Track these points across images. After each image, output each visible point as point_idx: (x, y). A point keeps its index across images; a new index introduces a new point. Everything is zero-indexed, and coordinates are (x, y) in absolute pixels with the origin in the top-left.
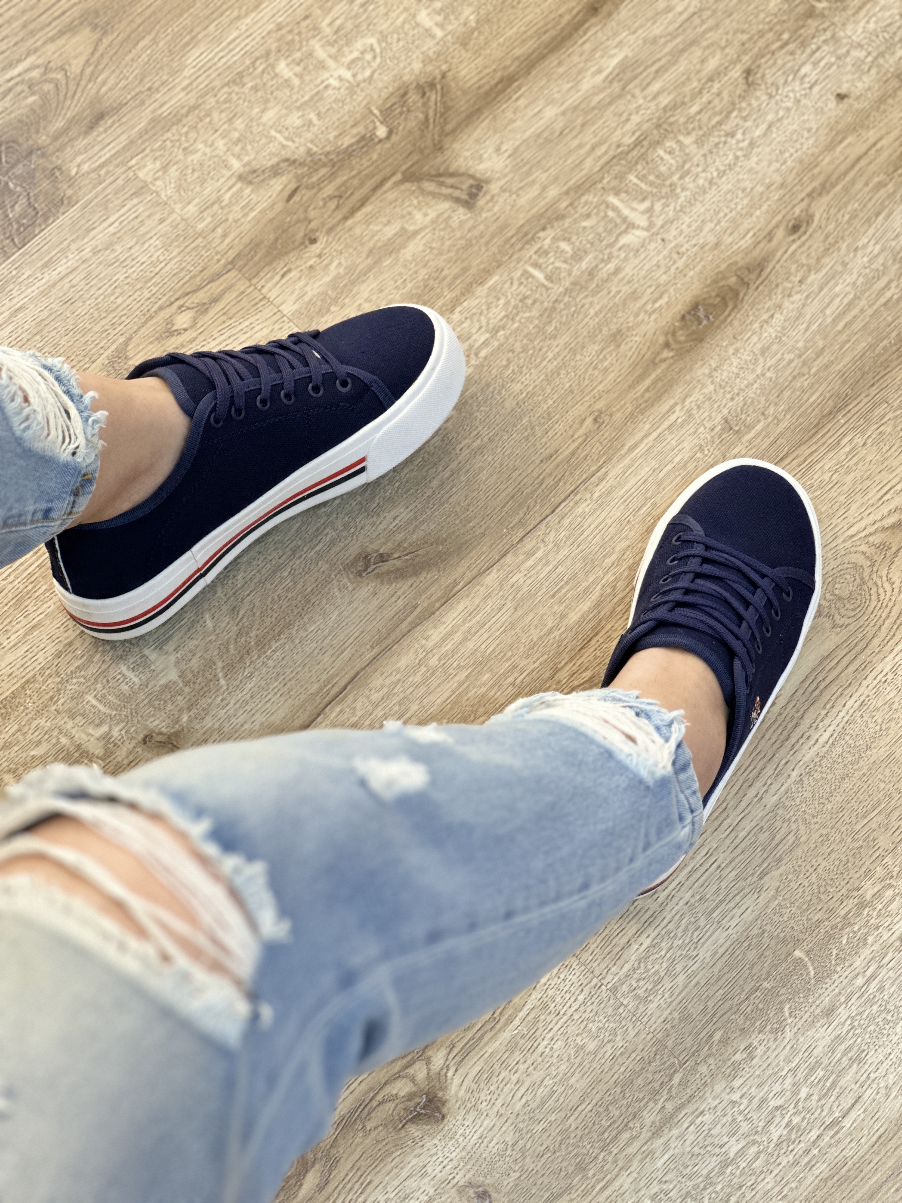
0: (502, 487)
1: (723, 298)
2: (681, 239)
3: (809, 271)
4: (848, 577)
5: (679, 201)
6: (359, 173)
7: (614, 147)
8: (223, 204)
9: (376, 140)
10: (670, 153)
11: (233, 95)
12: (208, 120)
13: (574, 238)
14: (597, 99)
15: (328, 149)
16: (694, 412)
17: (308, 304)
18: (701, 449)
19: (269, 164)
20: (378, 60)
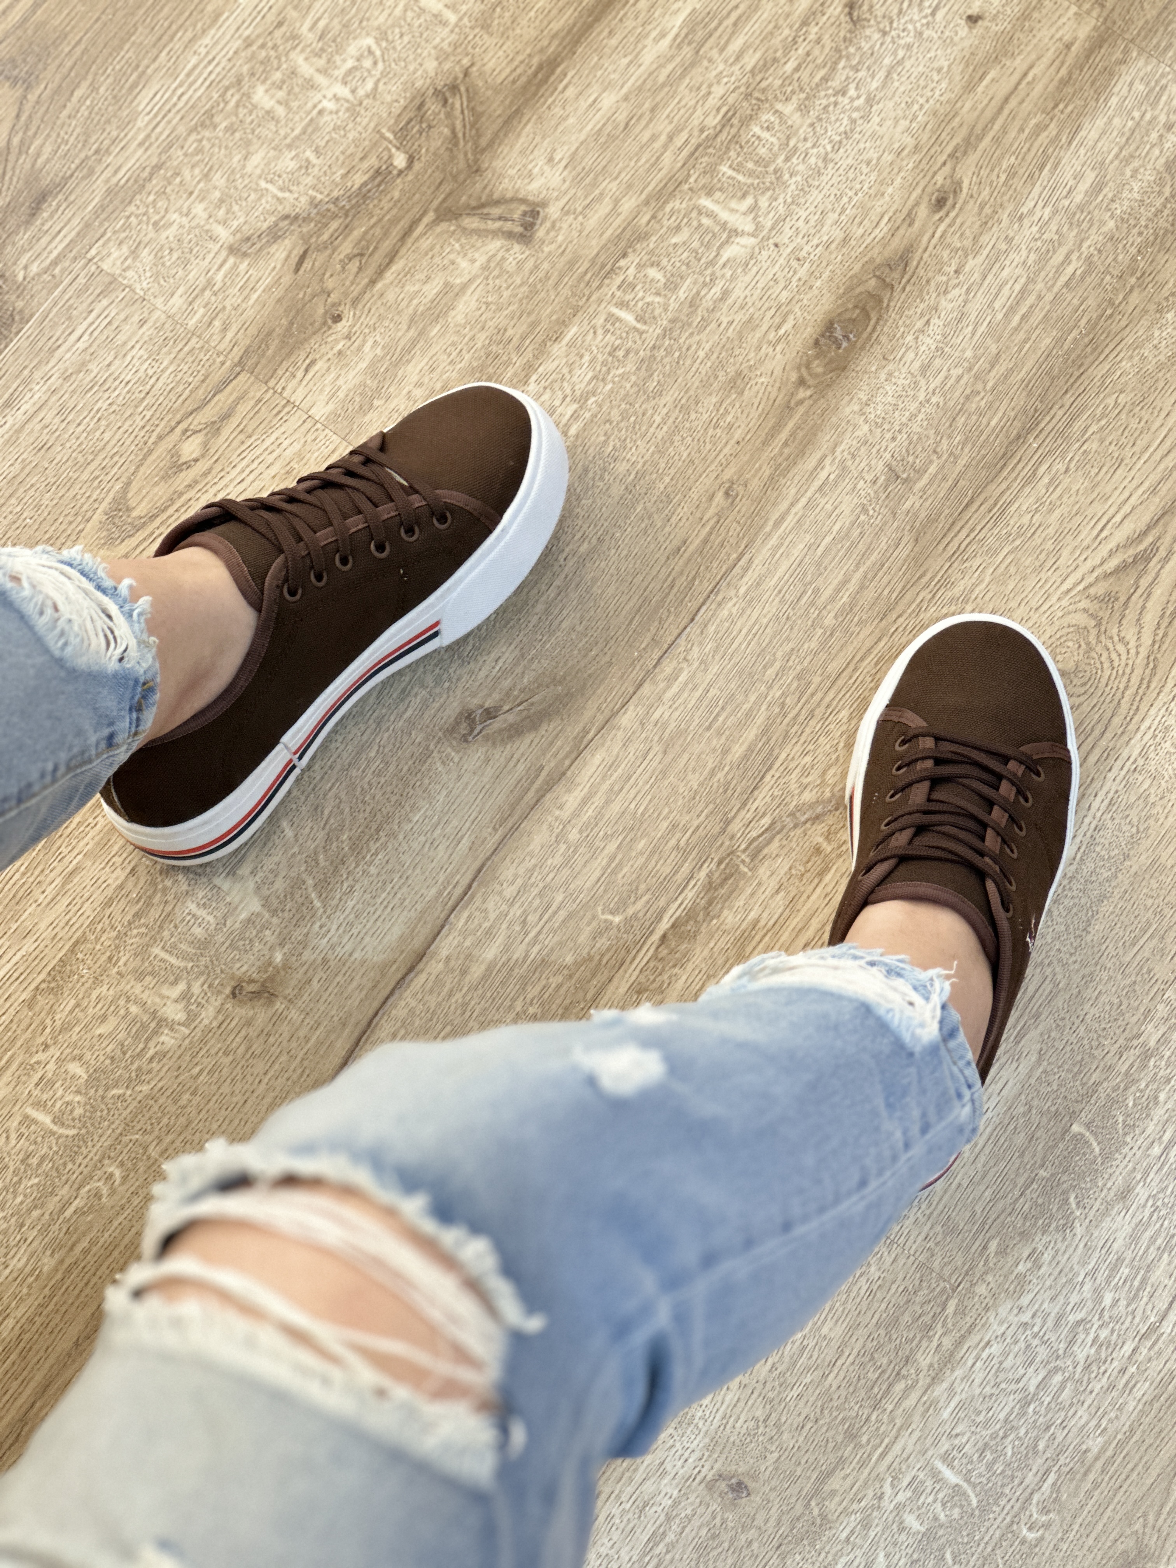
0: (624, 598)
1: (863, 309)
2: (799, 240)
3: (966, 256)
4: (1070, 644)
5: (789, 190)
6: (380, 220)
7: (696, 133)
8: (216, 288)
9: (395, 172)
10: (768, 128)
11: (205, 142)
12: (178, 180)
13: (665, 262)
14: (665, 72)
15: (335, 194)
16: (849, 463)
17: (344, 401)
18: (864, 510)
19: (265, 226)
20: (380, 66)
